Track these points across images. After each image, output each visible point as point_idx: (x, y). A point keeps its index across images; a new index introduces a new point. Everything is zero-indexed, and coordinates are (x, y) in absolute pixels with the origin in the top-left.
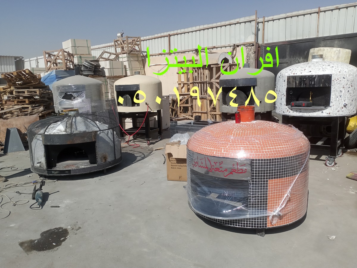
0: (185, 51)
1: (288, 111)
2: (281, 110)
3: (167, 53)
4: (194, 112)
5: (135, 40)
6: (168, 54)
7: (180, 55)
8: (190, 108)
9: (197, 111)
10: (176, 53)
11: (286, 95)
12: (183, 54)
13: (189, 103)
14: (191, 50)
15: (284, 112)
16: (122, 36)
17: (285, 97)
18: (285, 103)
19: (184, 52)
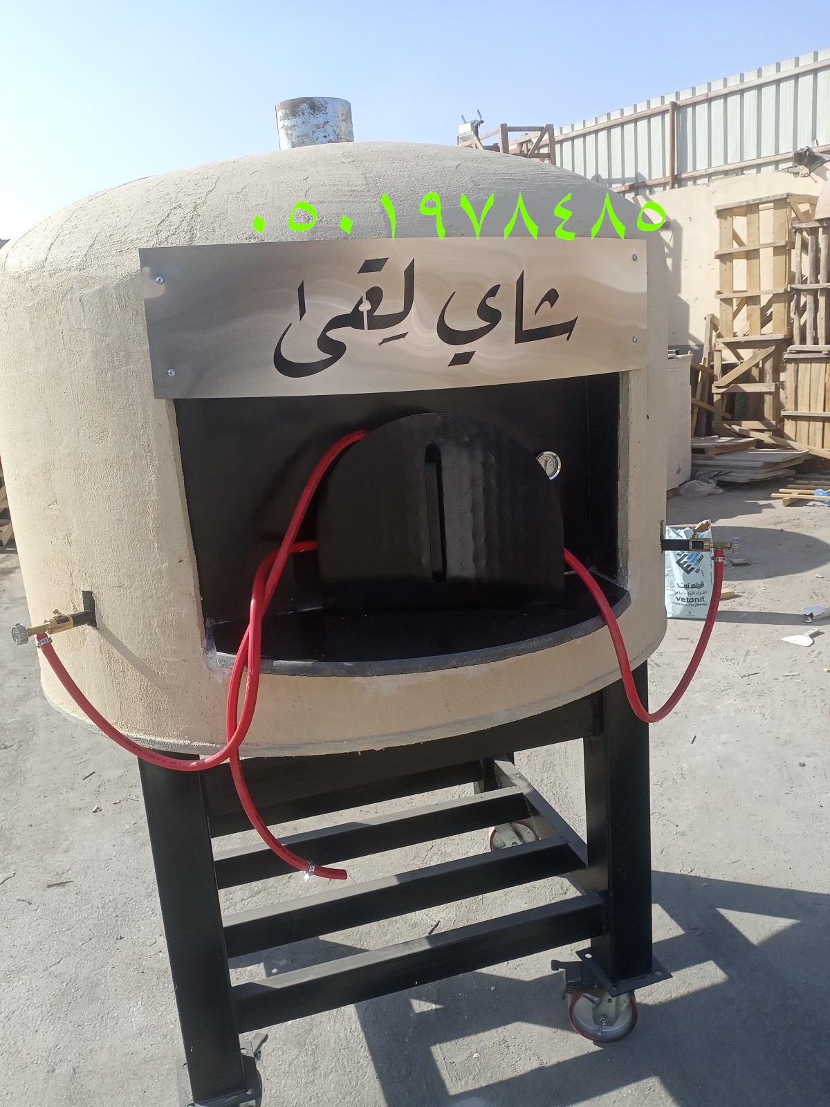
0: (742, 165)
3: (663, 181)
4: (789, 417)
5: (530, 141)
6: (664, 185)
7: (718, 182)
8: (768, 400)
9: (803, 410)
10: (702, 177)
12: (732, 179)
13: (769, 377)
14: (773, 159)
16: (476, 133)
19: (740, 171)
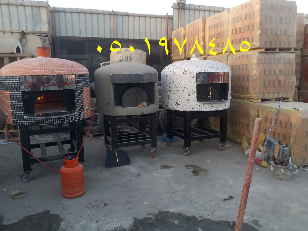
1: (199, 107)
2: (190, 106)
11: (196, 92)
15: (193, 108)
17: (195, 94)
18: (196, 100)
